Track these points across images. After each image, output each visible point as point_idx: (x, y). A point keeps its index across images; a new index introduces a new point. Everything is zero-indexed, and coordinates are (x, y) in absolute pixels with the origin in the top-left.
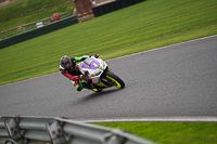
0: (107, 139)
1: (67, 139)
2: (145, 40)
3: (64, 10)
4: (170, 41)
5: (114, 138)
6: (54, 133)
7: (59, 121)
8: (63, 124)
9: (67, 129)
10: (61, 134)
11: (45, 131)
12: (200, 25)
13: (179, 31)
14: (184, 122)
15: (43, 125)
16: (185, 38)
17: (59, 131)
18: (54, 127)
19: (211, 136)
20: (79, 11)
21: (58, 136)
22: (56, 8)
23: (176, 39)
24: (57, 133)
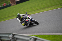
1: (15, 39)
2: (33, 11)
3: (7, 2)
4: (40, 11)
5: (32, 39)
6: (11, 38)
7: (12, 34)
8: (14, 35)
9: (15, 36)
10: (13, 38)
11: (8, 37)
12: (49, 7)
13: (43, 8)
14: (49, 35)
15: (7, 35)
16: (45, 10)
17: (13, 37)
18: (11, 36)
19: (58, 39)
20: (11, 2)
21: (12, 39)
22: (5, 2)
23: (42, 11)
24: (12, 37)
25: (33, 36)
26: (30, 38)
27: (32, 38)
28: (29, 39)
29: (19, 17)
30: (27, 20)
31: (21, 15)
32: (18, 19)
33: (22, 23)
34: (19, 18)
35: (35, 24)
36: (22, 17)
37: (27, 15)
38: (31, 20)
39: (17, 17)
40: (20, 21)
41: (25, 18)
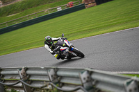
0: (128, 83)
1: (93, 83)
5: (133, 83)
6: (84, 79)
8: (91, 73)
9: (94, 76)
10: (90, 80)
11: (78, 78)
15: (76, 74)
17: (88, 77)
18: (84, 75)
21: (87, 81)
24: (87, 79)
25: (135, 78)
26: (128, 81)
27: (132, 80)
28: (125, 82)
29: (49, 42)
30: (62, 48)
31: (53, 39)
32: (46, 46)
33: (53, 54)
34: (49, 45)
35: (78, 57)
36: (55, 43)
37: (64, 40)
38: (71, 49)
39: (46, 43)
40: (50, 50)
41: (59, 45)
